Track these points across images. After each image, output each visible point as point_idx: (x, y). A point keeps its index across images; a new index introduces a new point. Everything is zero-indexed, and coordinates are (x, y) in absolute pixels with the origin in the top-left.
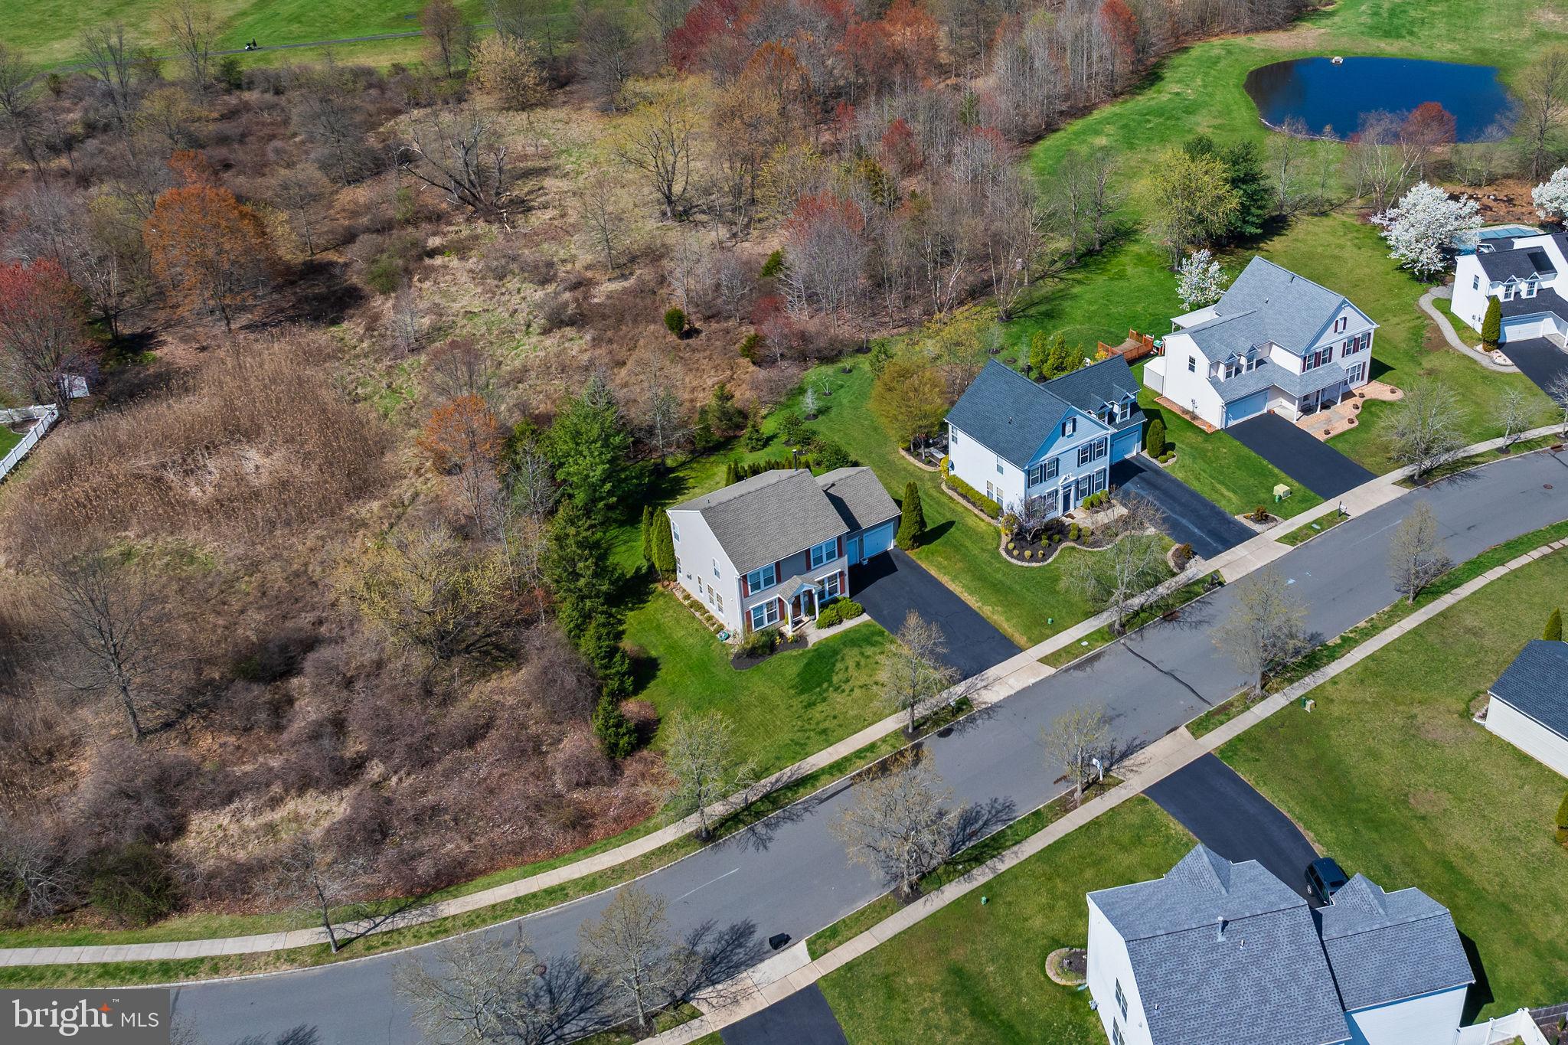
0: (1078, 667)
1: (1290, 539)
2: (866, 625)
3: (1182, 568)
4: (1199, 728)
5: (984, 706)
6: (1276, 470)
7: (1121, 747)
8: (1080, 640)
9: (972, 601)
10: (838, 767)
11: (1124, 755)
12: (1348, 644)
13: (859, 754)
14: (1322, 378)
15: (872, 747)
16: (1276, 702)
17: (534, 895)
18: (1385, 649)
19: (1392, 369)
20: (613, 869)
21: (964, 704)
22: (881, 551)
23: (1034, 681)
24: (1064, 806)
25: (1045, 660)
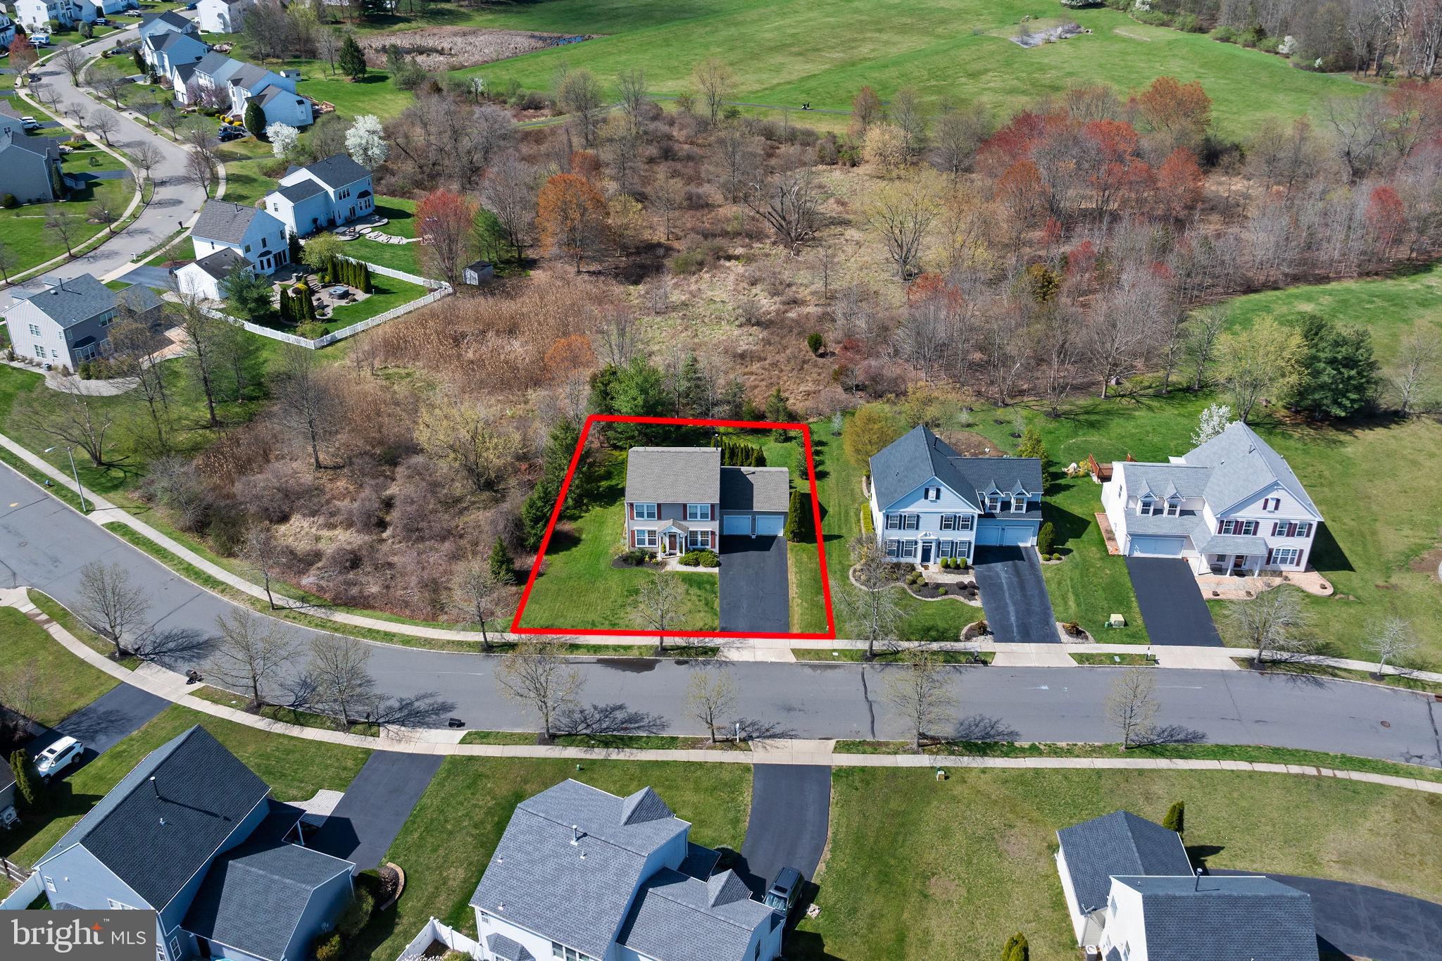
0: (814, 667)
1: (1081, 658)
2: (711, 575)
3: (968, 638)
4: (845, 747)
5: (724, 659)
6: (1135, 604)
7: (778, 730)
8: (835, 650)
9: (793, 591)
10: (597, 649)
11: (773, 736)
12: (1034, 751)
13: (616, 648)
14: (1236, 545)
15: (627, 648)
16: (924, 760)
17: (378, 632)
18: (1056, 771)
19: (1351, 569)
20: (426, 640)
21: (715, 651)
22: (772, 534)
23: (773, 660)
24: (694, 744)
25: (795, 651)
